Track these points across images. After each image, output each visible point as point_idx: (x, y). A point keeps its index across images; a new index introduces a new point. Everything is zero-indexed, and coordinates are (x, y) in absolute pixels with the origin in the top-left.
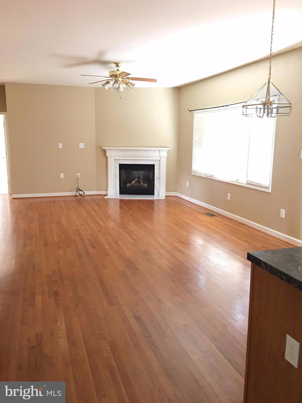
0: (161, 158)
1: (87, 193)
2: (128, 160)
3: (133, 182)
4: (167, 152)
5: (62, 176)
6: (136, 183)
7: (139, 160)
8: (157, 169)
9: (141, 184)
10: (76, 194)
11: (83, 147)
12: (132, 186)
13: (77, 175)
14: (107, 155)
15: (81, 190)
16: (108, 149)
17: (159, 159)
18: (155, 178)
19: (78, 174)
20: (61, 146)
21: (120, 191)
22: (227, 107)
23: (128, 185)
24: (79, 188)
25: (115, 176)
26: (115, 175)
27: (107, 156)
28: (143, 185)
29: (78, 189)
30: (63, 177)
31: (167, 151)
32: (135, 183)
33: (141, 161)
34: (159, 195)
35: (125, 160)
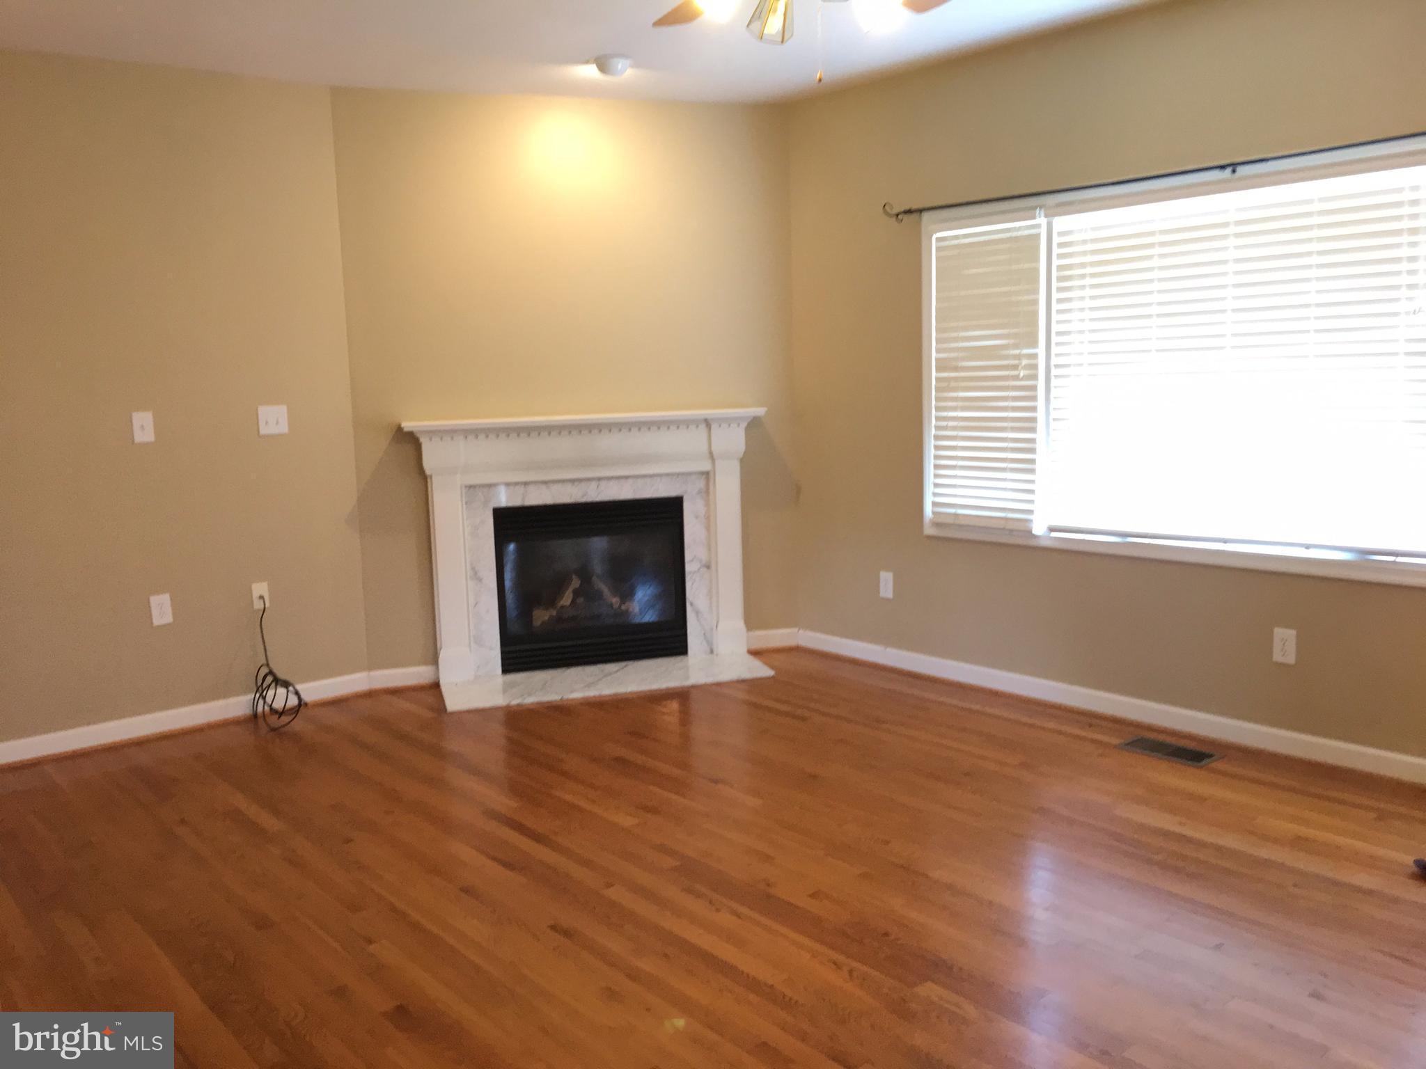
0: (717, 462)
1: (314, 690)
2: (545, 483)
3: (566, 600)
4: (748, 429)
5: (162, 609)
6: (581, 600)
7: (599, 479)
8: (697, 517)
9: (611, 605)
10: (255, 704)
11: (283, 428)
12: (559, 619)
13: (256, 594)
14: (428, 464)
15: (286, 684)
16: (432, 433)
17: (706, 466)
18: (689, 568)
19: (260, 589)
20: (144, 427)
21: (502, 653)
22: (1234, 171)
23: (541, 616)
24: (271, 672)
25: (476, 576)
26: (473, 569)
27: (428, 472)
28: (620, 606)
29: (270, 679)
30: (168, 618)
31: (744, 425)
32: (573, 601)
33: (612, 483)
34: (712, 652)
35: (526, 484)
